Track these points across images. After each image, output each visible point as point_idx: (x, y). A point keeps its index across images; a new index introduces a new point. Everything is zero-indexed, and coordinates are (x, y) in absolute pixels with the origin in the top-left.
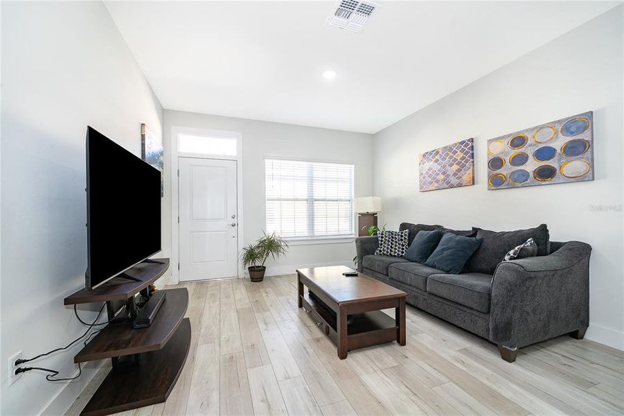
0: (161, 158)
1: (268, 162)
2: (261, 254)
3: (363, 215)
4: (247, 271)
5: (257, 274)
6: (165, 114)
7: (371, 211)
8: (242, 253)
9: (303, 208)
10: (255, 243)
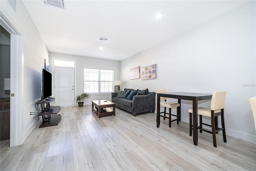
0: (49, 68)
1: (85, 70)
2: (82, 98)
3: (116, 86)
4: (78, 104)
5: (81, 104)
6: (50, 53)
7: (118, 85)
8: (76, 98)
9: (97, 84)
10: (80, 95)
